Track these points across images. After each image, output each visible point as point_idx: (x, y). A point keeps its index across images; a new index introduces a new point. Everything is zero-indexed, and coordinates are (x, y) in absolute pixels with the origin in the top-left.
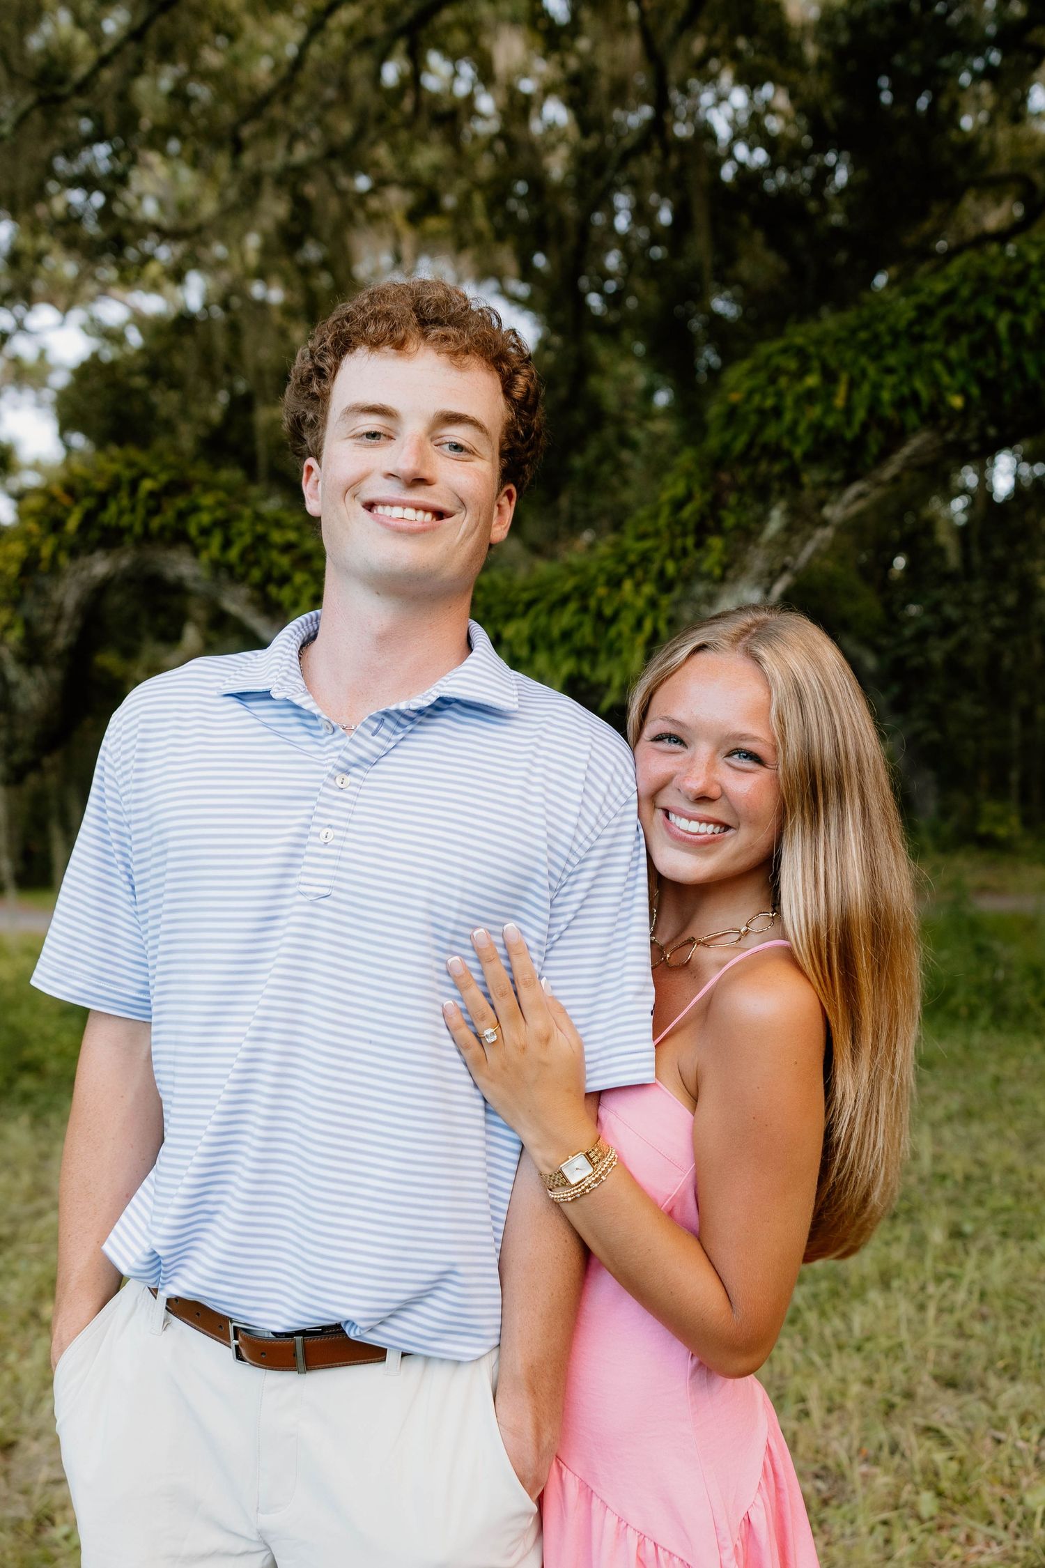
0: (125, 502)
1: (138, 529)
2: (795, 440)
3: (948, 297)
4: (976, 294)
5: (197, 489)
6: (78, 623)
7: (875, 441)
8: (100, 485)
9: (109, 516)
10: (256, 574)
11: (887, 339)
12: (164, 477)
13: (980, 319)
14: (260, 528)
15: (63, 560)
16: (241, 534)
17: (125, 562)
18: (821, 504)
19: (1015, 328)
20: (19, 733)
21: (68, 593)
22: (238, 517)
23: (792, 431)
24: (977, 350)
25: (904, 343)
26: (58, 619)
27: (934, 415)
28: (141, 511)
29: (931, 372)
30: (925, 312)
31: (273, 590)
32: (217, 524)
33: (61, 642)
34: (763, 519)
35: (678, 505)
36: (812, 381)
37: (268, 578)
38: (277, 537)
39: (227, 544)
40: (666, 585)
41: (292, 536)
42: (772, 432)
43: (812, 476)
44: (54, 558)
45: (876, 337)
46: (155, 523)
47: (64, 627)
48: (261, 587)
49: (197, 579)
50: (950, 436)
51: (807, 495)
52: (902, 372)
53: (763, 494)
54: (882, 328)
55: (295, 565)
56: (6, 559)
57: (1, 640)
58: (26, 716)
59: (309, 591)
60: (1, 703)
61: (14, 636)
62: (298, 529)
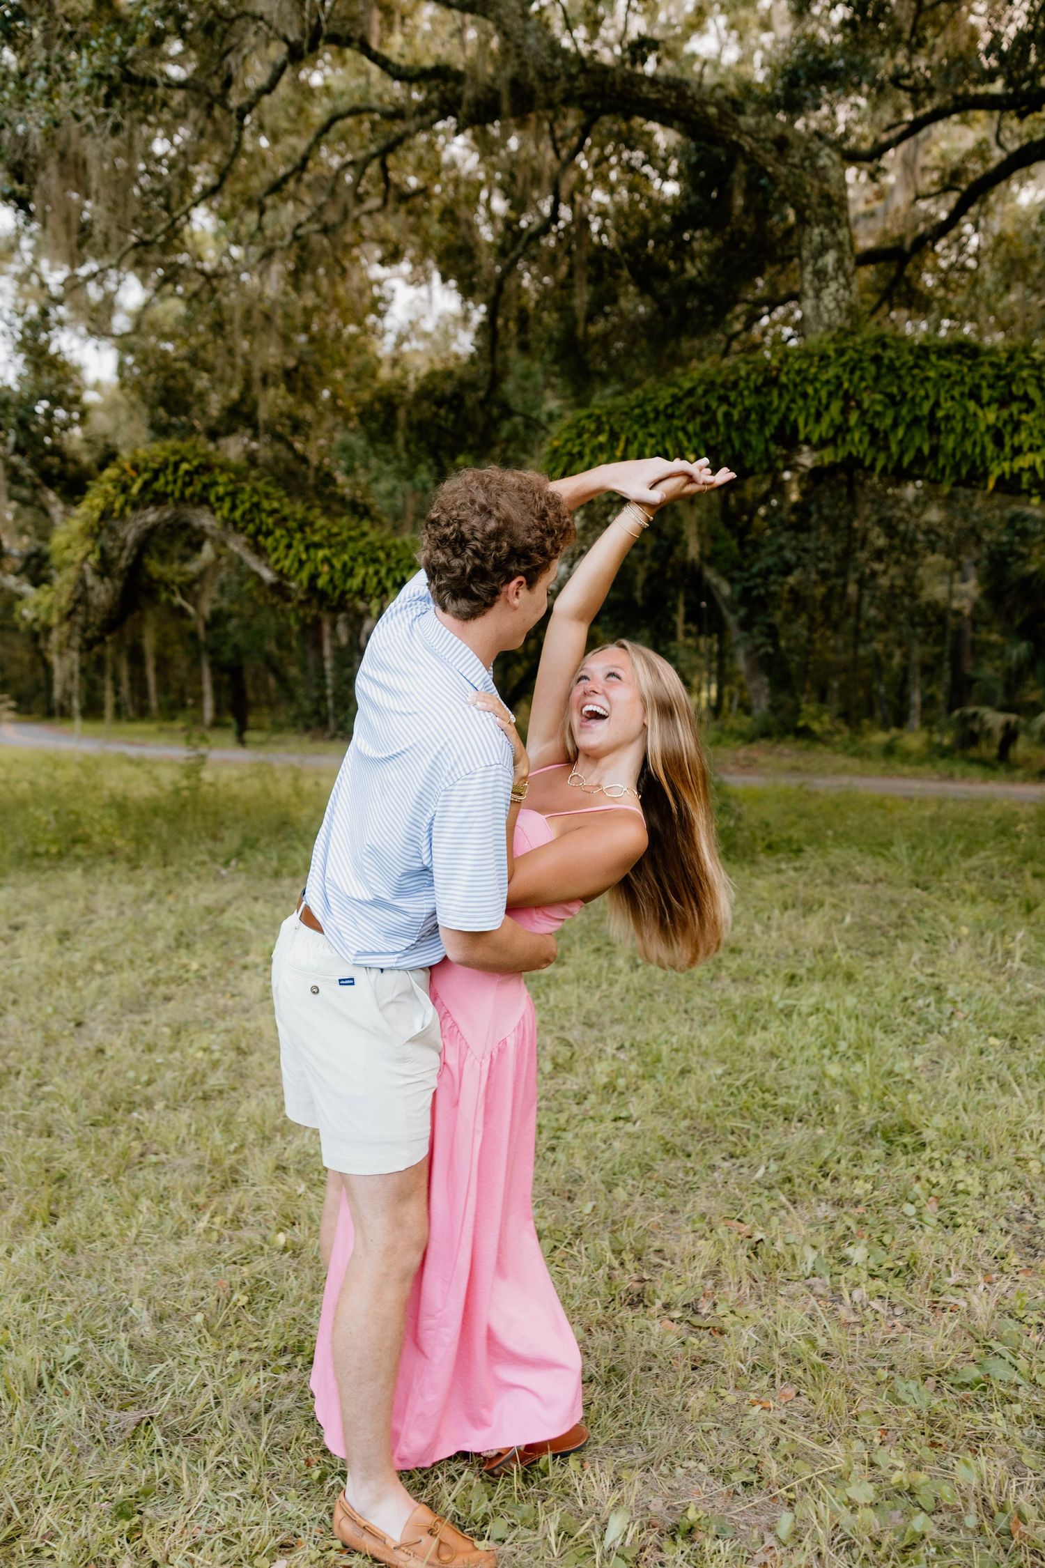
0: (170, 478)
1: (177, 494)
3: (691, 392)
4: (706, 392)
5: (217, 471)
6: (135, 551)
8: (155, 465)
9: (159, 485)
10: (251, 528)
11: (652, 415)
12: (195, 463)
13: (708, 407)
14: (255, 499)
15: (128, 511)
16: (243, 502)
17: (167, 515)
19: (727, 415)
20: (91, 619)
21: (130, 532)
22: (243, 489)
24: (705, 427)
25: (662, 418)
26: (122, 549)
28: (180, 483)
29: (677, 438)
30: (677, 400)
31: (261, 538)
32: (227, 494)
33: (123, 563)
36: (602, 438)
37: (258, 531)
38: (266, 505)
39: (233, 508)
41: (276, 505)
44: (122, 510)
45: (645, 414)
46: (188, 491)
47: (125, 554)
48: (254, 537)
49: (212, 527)
52: (659, 437)
54: (648, 408)
55: (276, 524)
56: (92, 508)
57: (84, 559)
58: (96, 608)
59: (284, 542)
60: (81, 599)
61: (93, 559)
62: (279, 500)
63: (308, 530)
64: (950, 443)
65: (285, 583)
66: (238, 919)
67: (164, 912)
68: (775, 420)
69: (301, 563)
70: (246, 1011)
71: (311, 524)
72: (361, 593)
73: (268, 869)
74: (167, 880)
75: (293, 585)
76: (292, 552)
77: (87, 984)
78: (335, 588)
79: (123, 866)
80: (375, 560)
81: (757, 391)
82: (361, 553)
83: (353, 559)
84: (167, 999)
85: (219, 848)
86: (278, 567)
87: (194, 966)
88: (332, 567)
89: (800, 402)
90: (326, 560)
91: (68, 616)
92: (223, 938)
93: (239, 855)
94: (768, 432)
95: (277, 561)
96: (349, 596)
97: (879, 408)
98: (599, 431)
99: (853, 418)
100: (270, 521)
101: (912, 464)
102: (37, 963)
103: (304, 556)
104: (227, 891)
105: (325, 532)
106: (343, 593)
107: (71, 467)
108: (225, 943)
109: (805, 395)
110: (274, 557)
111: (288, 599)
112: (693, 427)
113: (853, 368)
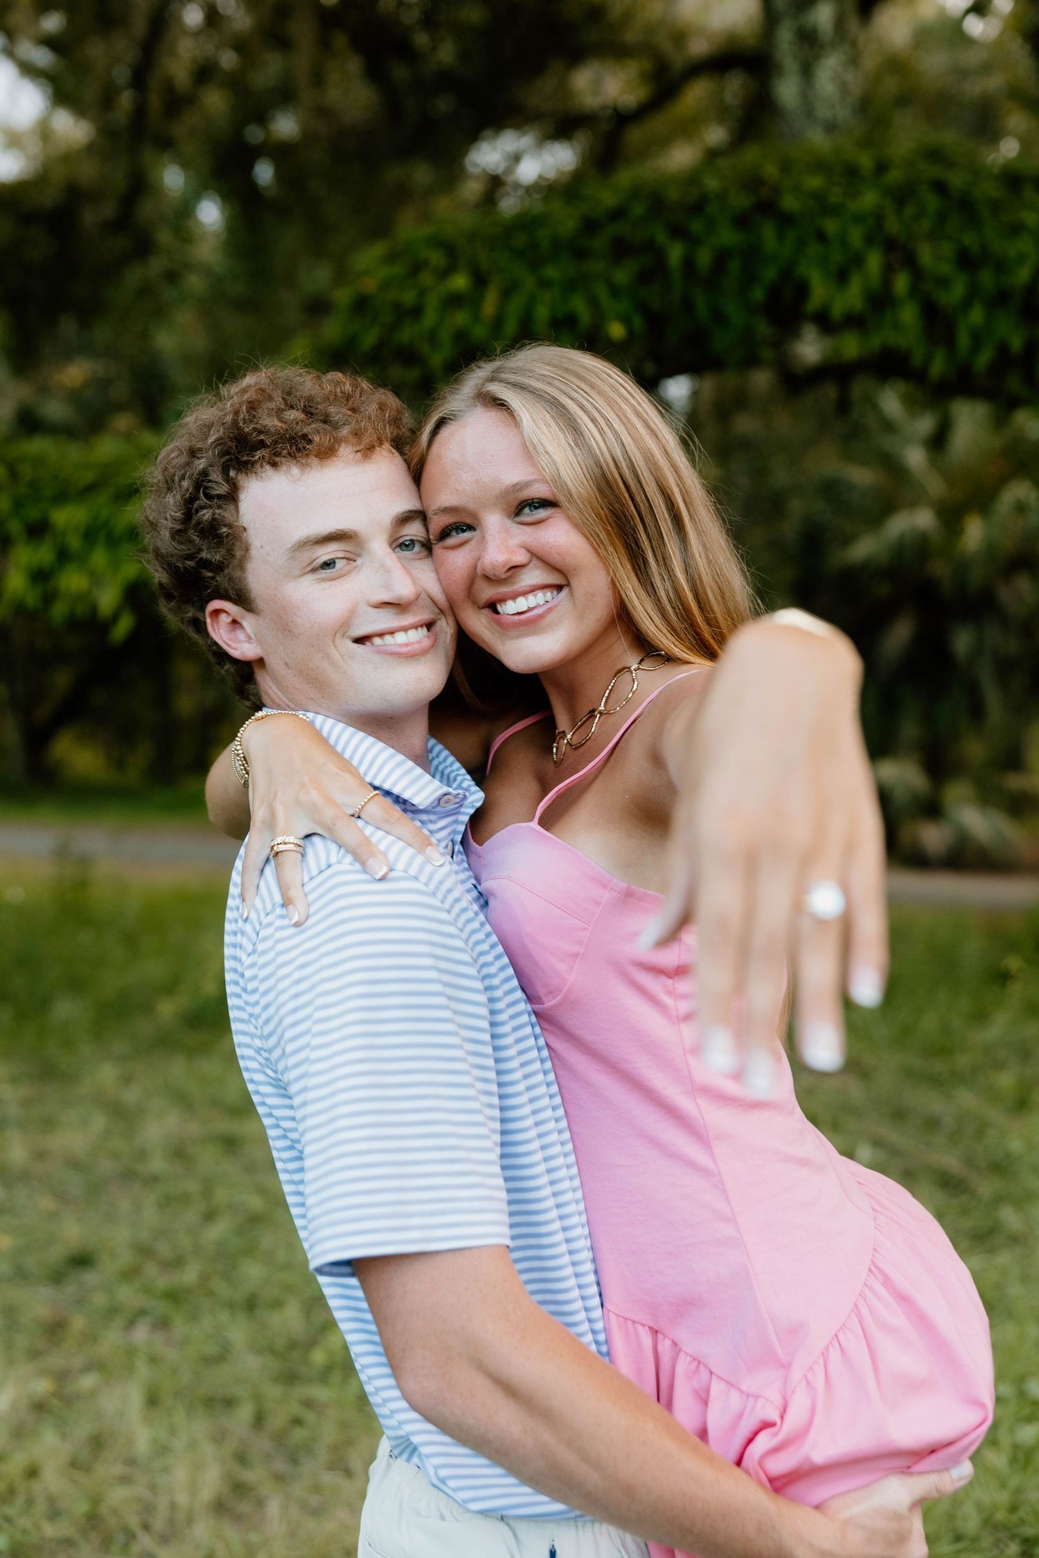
3: (618, 214)
4: (648, 216)
11: (547, 249)
13: (651, 244)
19: (689, 264)
23: (432, 338)
24: (644, 278)
25: (565, 256)
29: (593, 293)
30: (590, 226)
36: (460, 282)
42: (406, 334)
52: (562, 289)
68: (770, 273)
81: (742, 221)
89: (814, 249)
94: (758, 294)
97: (946, 268)
98: (446, 273)
99: (901, 283)
109: (821, 237)
112: (623, 275)
113: (902, 196)
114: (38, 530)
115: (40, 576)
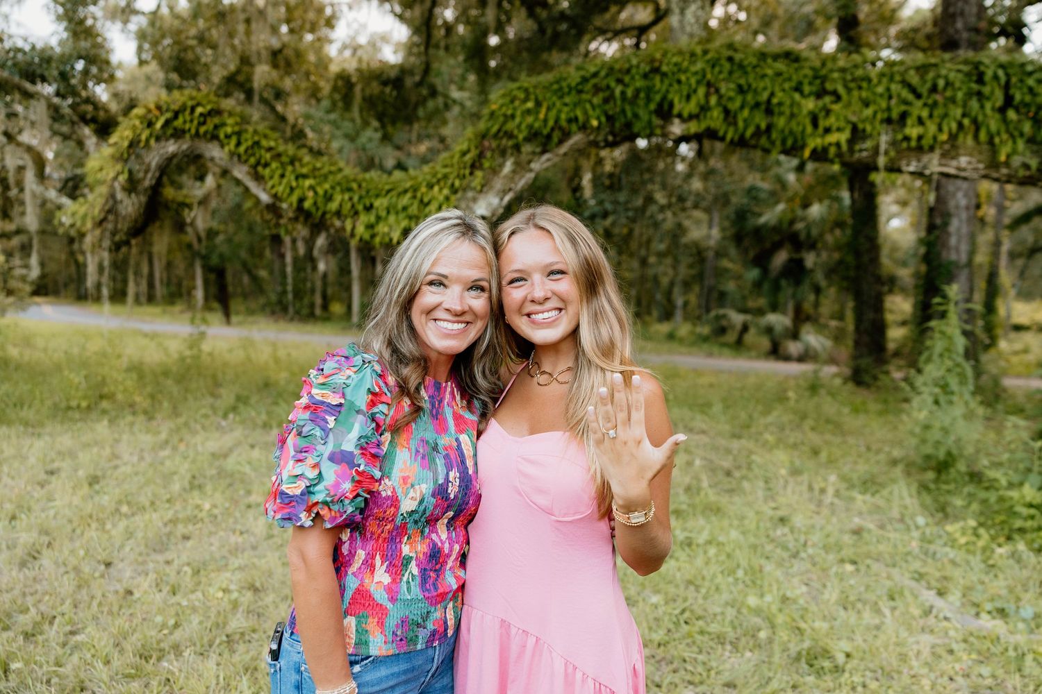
0: (188, 118)
1: (193, 131)
2: (520, 131)
3: (595, 75)
4: (607, 75)
5: (226, 115)
6: (157, 174)
7: (556, 136)
8: (175, 107)
9: (178, 123)
10: (252, 160)
11: (566, 90)
12: (209, 107)
13: (608, 87)
14: (256, 138)
15: (152, 142)
16: (246, 140)
17: (185, 147)
18: (530, 162)
19: (623, 93)
20: (120, 226)
21: (154, 158)
22: (246, 131)
23: (519, 126)
24: (606, 101)
25: (574, 92)
26: (146, 172)
27: (584, 127)
28: (195, 122)
29: (584, 108)
30: (585, 80)
31: (260, 169)
32: (234, 133)
33: (147, 183)
34: (502, 166)
35: (464, 154)
36: (530, 105)
37: (258, 163)
38: (264, 143)
39: (238, 144)
40: (454, 191)
41: (272, 144)
42: (510, 126)
43: (527, 148)
44: (147, 141)
45: (561, 89)
46: (202, 130)
47: (149, 175)
48: (254, 167)
49: (221, 159)
50: (592, 137)
51: (524, 157)
52: (572, 106)
53: (503, 153)
54: (564, 84)
55: (273, 158)
56: (122, 138)
57: (115, 178)
58: (124, 218)
59: (279, 172)
60: (111, 210)
61: (123, 178)
62: (276, 140)
63: (297, 164)
64: (781, 122)
65: (278, 204)
66: (239, 463)
67: (178, 459)
68: (658, 98)
69: (292, 189)
70: (254, 548)
71: (300, 160)
72: (338, 214)
73: (260, 422)
74: (178, 429)
75: (284, 206)
76: (285, 181)
77: (114, 525)
78: (318, 209)
79: (141, 418)
80: (350, 190)
81: (646, 76)
82: (339, 184)
83: (333, 188)
84: (186, 538)
85: (218, 403)
86: (274, 191)
87: (207, 506)
88: (316, 193)
89: (676, 86)
90: (312, 188)
91: (101, 223)
92: (228, 481)
93: (234, 409)
94: (652, 106)
95: (273, 187)
96: (328, 216)
97: (732, 94)
98: (526, 100)
99: (713, 100)
100: (268, 156)
101: (753, 135)
102: (70, 505)
103: (294, 184)
104: (227, 440)
105: (310, 167)
106: (324, 214)
107: (102, 114)
108: (230, 485)
109: (679, 82)
110: (270, 184)
111: (280, 216)
112: (596, 100)
113: (714, 64)
114: (369, 208)
115: (370, 227)
